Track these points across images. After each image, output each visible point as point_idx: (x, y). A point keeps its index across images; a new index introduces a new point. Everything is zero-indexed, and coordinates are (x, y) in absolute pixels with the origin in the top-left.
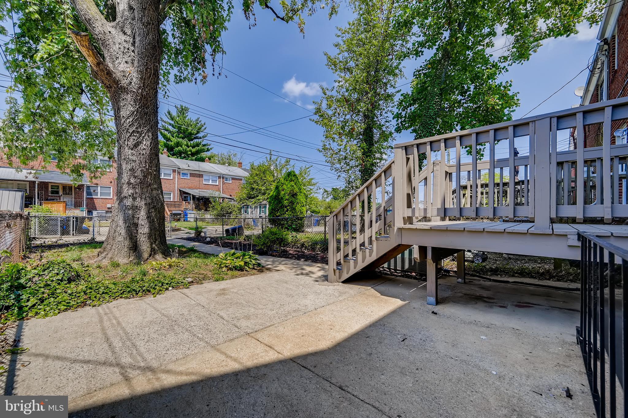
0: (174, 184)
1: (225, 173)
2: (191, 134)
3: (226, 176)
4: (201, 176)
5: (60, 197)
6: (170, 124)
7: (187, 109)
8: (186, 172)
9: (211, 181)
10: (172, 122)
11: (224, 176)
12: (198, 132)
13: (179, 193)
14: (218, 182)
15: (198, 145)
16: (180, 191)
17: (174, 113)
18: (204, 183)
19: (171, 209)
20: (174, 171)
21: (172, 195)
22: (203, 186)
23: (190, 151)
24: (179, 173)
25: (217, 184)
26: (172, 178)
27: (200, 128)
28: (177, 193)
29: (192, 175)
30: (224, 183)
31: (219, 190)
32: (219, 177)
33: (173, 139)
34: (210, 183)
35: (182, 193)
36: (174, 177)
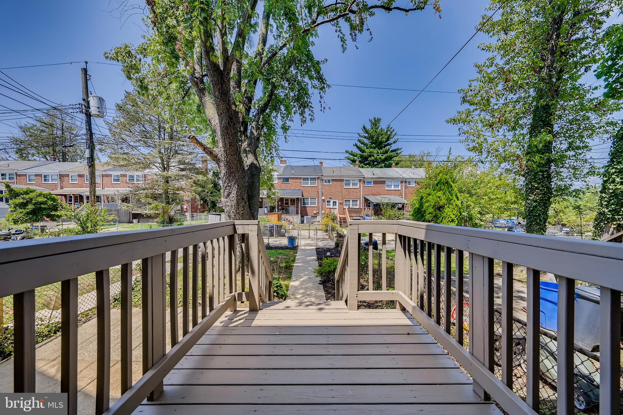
0: (360, 192)
1: (408, 177)
2: (381, 142)
3: (409, 180)
4: (384, 182)
5: (289, 206)
6: (365, 137)
7: (379, 120)
8: (370, 180)
9: (393, 186)
10: (366, 135)
11: (406, 180)
12: (388, 139)
13: (364, 199)
14: (400, 186)
15: (386, 152)
16: (365, 198)
17: (368, 127)
18: (386, 189)
19: (352, 215)
20: (360, 181)
21: (358, 202)
22: (385, 191)
23: (380, 158)
24: (364, 182)
25: (400, 189)
26: (358, 187)
27: (390, 135)
28: (362, 200)
29: (375, 182)
30: (406, 187)
31: (401, 195)
32: (402, 182)
33: (367, 150)
34: (393, 188)
35: (366, 200)
36: (360, 186)
